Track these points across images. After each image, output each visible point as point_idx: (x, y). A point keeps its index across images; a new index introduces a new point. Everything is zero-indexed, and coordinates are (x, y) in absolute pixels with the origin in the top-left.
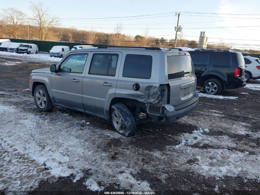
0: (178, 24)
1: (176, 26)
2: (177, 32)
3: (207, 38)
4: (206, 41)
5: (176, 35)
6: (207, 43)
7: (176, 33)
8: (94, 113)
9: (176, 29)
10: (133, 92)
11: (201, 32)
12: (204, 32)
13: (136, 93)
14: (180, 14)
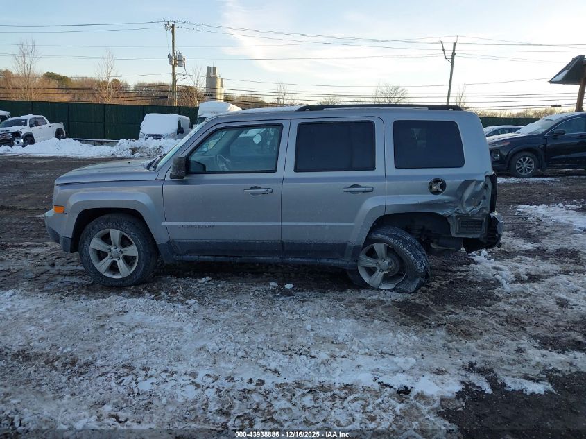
0: (175, 48)
1: (171, 54)
2: (173, 66)
3: (222, 80)
4: (222, 86)
5: (173, 73)
6: (223, 91)
7: (173, 70)
8: (311, 260)
9: (171, 61)
10: (430, 198)
11: (209, 68)
12: (214, 68)
13: (437, 199)
14: (176, 25)
